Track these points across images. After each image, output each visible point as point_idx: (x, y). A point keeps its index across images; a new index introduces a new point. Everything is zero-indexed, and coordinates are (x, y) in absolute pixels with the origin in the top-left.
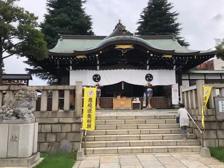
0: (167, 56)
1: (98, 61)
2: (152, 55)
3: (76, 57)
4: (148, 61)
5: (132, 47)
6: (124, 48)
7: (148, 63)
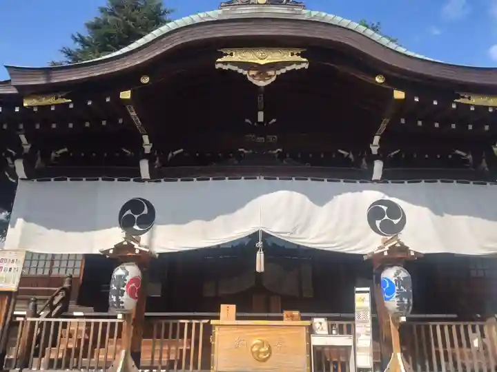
0: (476, 101)
1: (146, 139)
2: (399, 95)
3: (21, 105)
4: (377, 139)
5: (299, 58)
6: (262, 62)
7: (374, 150)
